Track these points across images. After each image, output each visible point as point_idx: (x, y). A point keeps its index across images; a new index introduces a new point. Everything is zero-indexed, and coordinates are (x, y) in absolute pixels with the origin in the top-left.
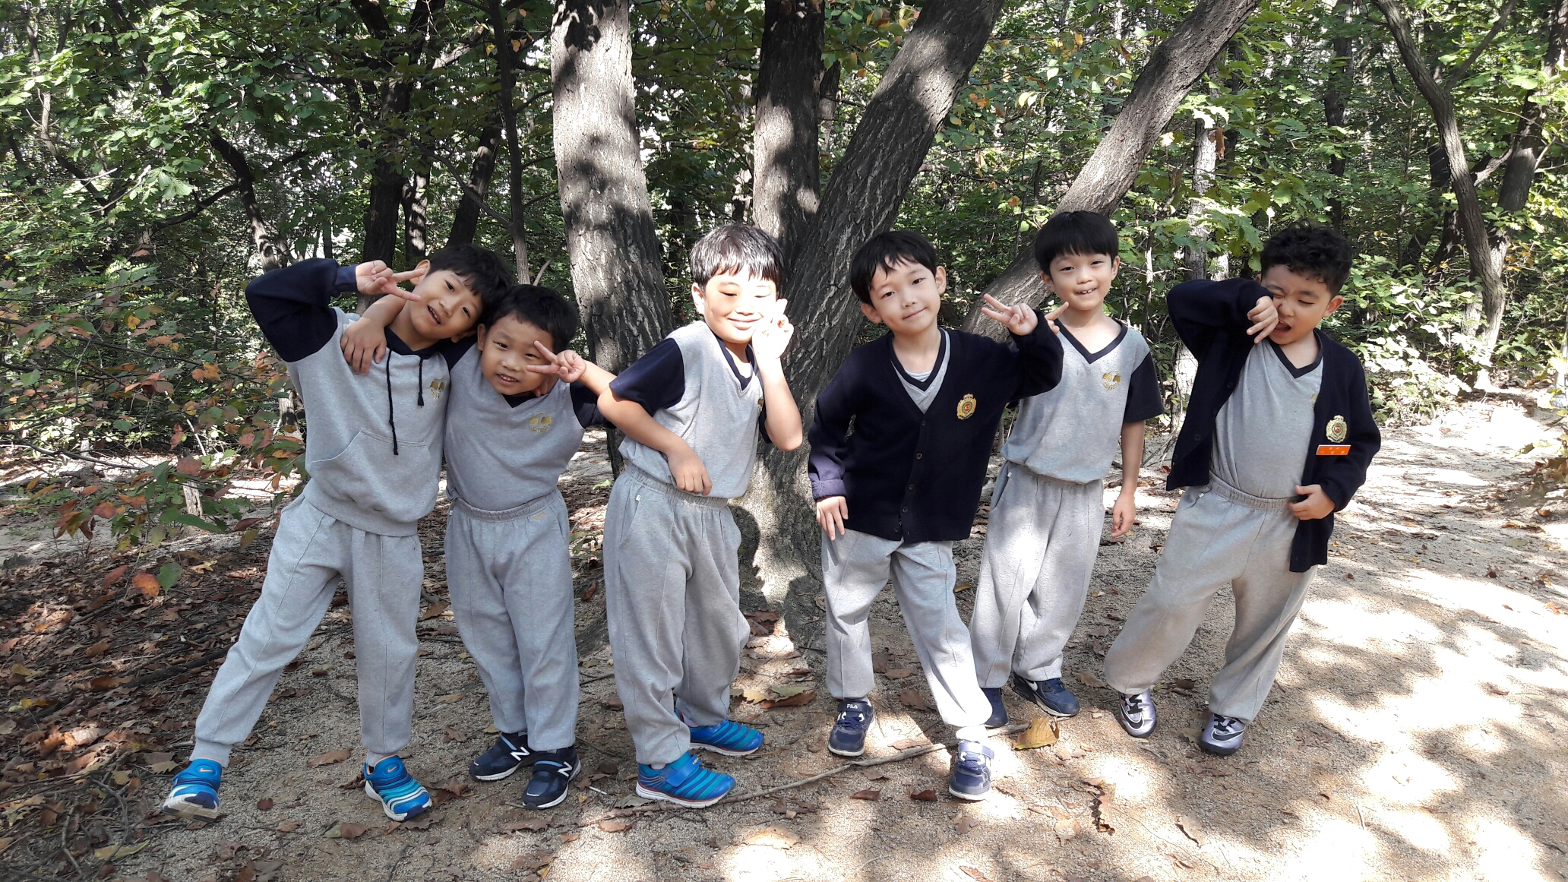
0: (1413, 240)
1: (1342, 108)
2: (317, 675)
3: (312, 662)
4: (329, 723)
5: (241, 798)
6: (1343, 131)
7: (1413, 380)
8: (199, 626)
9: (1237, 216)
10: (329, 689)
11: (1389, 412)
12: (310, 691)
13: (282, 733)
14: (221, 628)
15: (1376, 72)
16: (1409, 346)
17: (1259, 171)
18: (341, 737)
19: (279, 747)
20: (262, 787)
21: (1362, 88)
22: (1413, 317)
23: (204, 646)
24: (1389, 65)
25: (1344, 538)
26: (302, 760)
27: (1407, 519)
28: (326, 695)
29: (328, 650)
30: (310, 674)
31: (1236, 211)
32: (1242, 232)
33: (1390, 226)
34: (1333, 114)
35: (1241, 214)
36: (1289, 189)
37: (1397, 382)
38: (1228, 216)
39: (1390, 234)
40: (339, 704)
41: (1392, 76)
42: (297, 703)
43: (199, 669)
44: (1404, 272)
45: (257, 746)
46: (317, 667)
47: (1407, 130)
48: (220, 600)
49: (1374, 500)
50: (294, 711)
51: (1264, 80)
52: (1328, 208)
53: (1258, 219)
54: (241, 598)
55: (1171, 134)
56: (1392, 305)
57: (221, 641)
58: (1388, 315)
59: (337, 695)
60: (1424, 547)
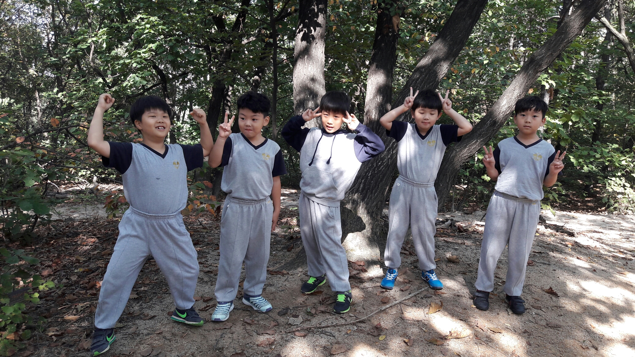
1: (604, 83)
6: (604, 92)
9: (557, 123)
15: (619, 69)
17: (566, 106)
21: (613, 75)
25: (593, 256)
27: (620, 252)
31: (557, 121)
32: (558, 130)
34: (599, 85)
35: (559, 123)
38: (553, 123)
39: (621, 136)
44: (625, 152)
47: (630, 94)
51: (571, 69)
52: (595, 123)
53: (565, 125)
55: (532, 89)
56: (619, 164)
58: (617, 169)
60: (627, 263)
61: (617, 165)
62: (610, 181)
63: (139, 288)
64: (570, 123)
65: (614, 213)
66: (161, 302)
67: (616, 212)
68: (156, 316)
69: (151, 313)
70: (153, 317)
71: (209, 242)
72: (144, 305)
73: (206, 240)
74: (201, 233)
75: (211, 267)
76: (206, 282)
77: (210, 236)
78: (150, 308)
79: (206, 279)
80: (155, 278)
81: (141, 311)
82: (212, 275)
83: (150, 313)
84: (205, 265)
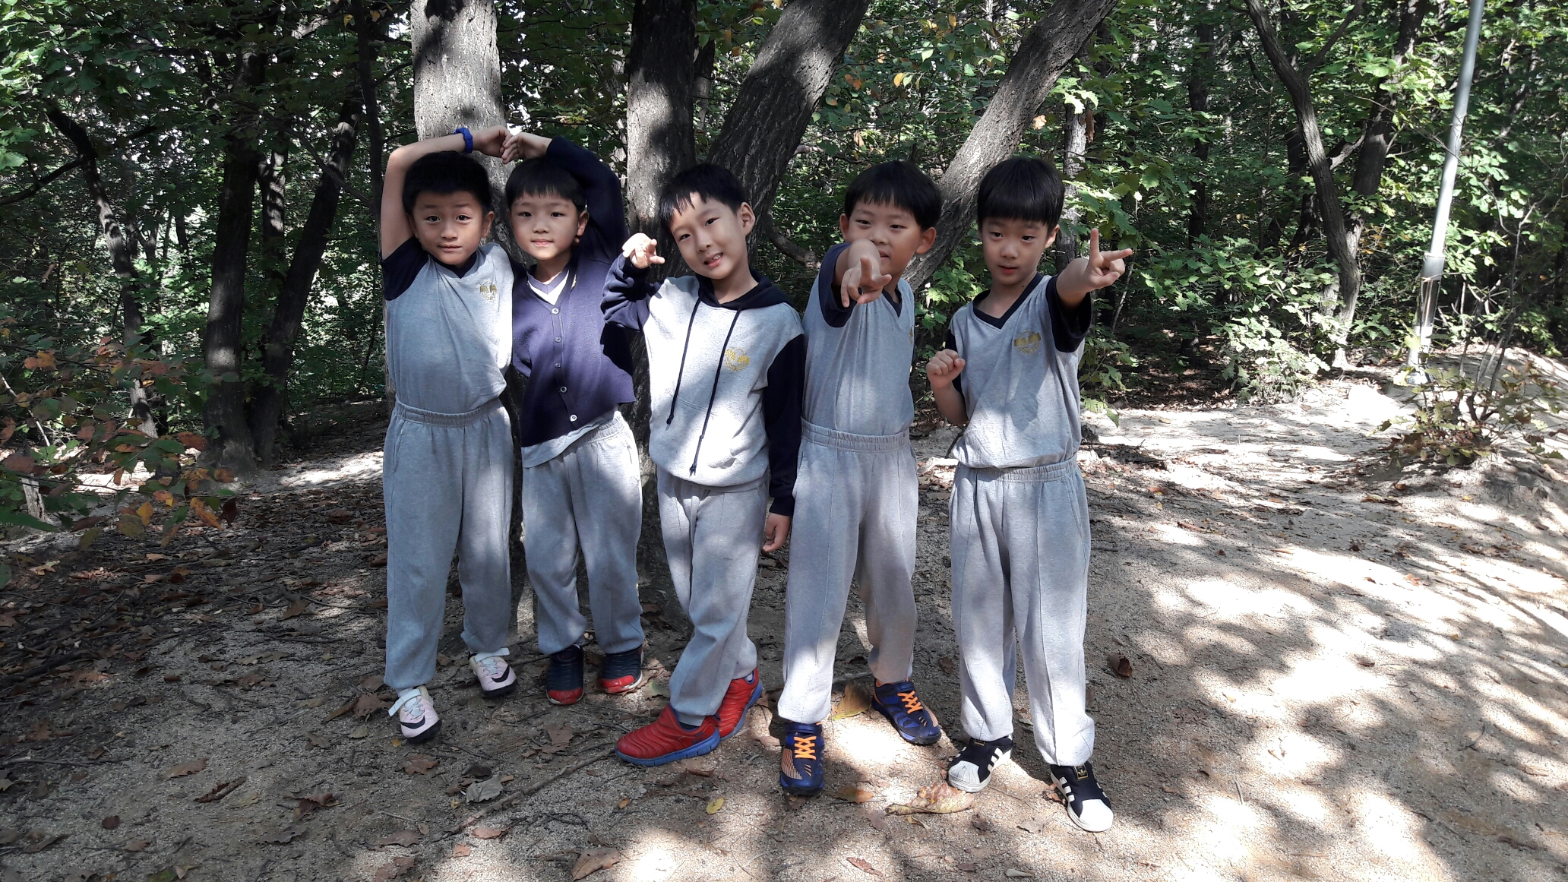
0: (1273, 223)
1: (1205, 94)
2: (169, 680)
3: (164, 667)
4: (183, 732)
5: (84, 817)
6: (1207, 116)
7: (1276, 359)
8: (38, 632)
9: (1107, 199)
10: (183, 695)
11: (1253, 391)
12: (161, 698)
13: (130, 744)
14: (64, 633)
15: (1235, 59)
16: (1272, 326)
17: (1126, 155)
18: (195, 746)
19: (128, 759)
20: (108, 804)
21: (1224, 74)
22: (1275, 297)
23: (44, 653)
24: (1248, 52)
25: (1214, 515)
26: (153, 773)
27: (1272, 495)
28: (179, 702)
29: (182, 653)
30: (162, 679)
31: (1107, 194)
32: (1112, 216)
33: (1251, 210)
34: (1197, 101)
35: (1111, 197)
36: (1156, 172)
37: (1260, 361)
38: (1099, 200)
39: (1252, 217)
40: (192, 710)
41: (1251, 62)
42: (147, 711)
43: (38, 678)
44: (1266, 254)
45: (102, 759)
46: (169, 672)
47: (1266, 115)
48: (63, 602)
49: (1241, 476)
50: (144, 720)
51: (1130, 64)
52: (1193, 192)
53: (1126, 202)
54: (86, 600)
55: (1043, 117)
56: (1255, 285)
57: (63, 647)
58: (1251, 296)
59: (192, 702)
60: (1291, 523)
61: (1250, 286)
62: (1236, 327)
63: (19, 756)
64: (1138, 196)
65: (1251, 401)
66: (85, 791)
67: (1255, 398)
68: (66, 837)
69: (52, 830)
70: (57, 841)
71: (232, 595)
72: (31, 808)
73: (225, 589)
74: (212, 571)
75: (234, 668)
76: (219, 715)
77: (237, 575)
78: (49, 813)
79: (219, 705)
80: (68, 720)
81: (19, 827)
82: (237, 691)
83: (50, 830)
84: (218, 664)
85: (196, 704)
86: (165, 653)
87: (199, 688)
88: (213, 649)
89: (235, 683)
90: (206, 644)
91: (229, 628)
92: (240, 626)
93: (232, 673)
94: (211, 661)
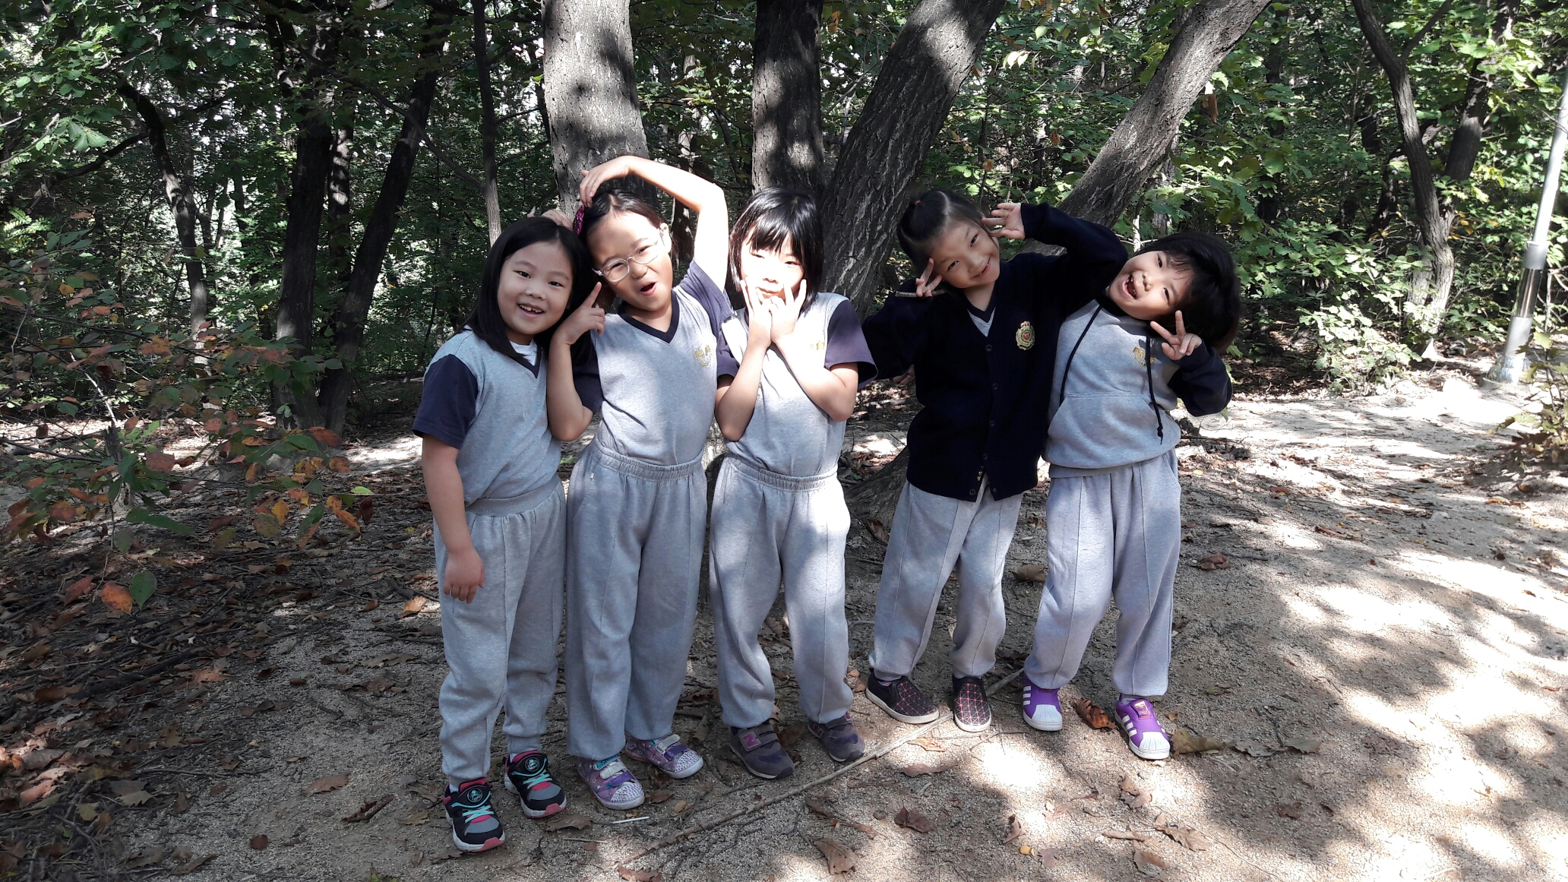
2: (296, 684)
3: (286, 668)
4: (319, 742)
5: (229, 835)
8: (150, 625)
10: (312, 701)
12: (290, 703)
13: (266, 755)
14: (174, 627)
18: (334, 759)
19: (265, 772)
20: (253, 821)
23: (159, 648)
26: (294, 788)
28: (309, 708)
29: (302, 654)
30: (287, 682)
40: (324, 718)
42: (278, 718)
43: (157, 677)
45: (240, 770)
46: (293, 675)
48: (168, 593)
50: (276, 727)
54: (192, 591)
57: (177, 643)
59: (323, 709)
63: (152, 764)
66: (226, 806)
68: (215, 857)
69: (199, 849)
70: (206, 862)
71: (342, 589)
72: (173, 823)
73: (333, 582)
74: (315, 561)
75: (360, 671)
76: (354, 724)
77: (341, 567)
78: (193, 830)
79: (351, 713)
80: (197, 726)
81: (164, 845)
82: (367, 697)
83: (197, 849)
84: (342, 667)
85: (329, 711)
86: (285, 653)
87: (326, 693)
88: (334, 650)
89: (364, 688)
90: (326, 644)
91: (347, 626)
92: (356, 624)
93: (358, 676)
94: (335, 662)
